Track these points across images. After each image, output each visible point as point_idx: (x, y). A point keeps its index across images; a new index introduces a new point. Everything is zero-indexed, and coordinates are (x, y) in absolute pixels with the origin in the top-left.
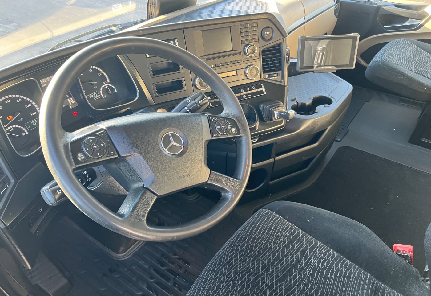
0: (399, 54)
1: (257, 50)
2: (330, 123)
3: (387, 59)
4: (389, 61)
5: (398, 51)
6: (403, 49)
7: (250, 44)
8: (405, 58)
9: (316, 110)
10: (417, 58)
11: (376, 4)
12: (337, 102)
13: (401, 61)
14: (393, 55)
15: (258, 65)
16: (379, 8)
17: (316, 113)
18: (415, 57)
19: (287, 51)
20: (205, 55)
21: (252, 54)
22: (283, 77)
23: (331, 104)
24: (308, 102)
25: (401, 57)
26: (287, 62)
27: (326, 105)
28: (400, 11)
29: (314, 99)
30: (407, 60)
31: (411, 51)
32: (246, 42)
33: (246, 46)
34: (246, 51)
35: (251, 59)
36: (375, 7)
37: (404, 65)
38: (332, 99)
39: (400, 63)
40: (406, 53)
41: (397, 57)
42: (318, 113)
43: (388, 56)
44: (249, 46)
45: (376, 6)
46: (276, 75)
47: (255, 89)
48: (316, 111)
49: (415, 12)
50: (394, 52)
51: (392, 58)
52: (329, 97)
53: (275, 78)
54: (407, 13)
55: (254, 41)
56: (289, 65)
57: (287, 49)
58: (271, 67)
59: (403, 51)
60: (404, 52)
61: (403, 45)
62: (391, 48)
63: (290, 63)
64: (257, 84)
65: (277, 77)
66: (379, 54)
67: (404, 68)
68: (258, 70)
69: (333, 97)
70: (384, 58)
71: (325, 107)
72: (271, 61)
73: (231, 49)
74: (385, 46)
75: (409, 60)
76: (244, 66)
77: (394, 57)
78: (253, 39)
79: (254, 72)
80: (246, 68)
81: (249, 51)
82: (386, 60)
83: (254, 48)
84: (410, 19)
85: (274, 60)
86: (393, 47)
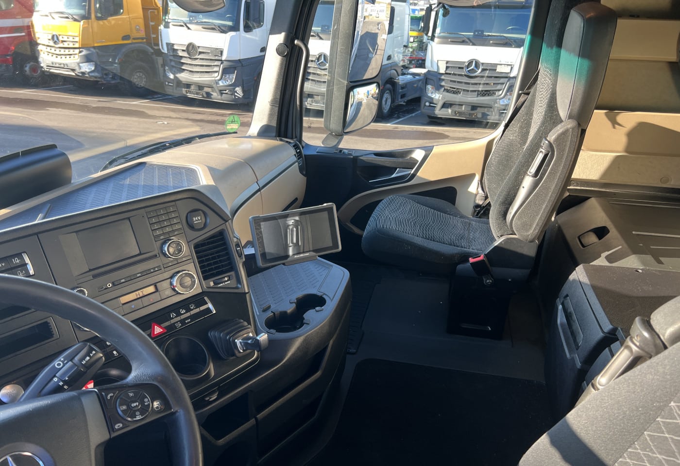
0: (397, 216)
1: (185, 248)
2: (330, 335)
3: (383, 225)
4: (386, 227)
5: (394, 212)
6: (400, 208)
7: (171, 240)
8: (405, 220)
9: (304, 319)
10: (420, 218)
11: (351, 154)
12: (332, 301)
13: (401, 226)
14: (390, 218)
15: (192, 269)
16: (356, 159)
17: (305, 325)
18: (417, 216)
19: (235, 240)
20: (90, 270)
21: (177, 254)
22: (239, 280)
23: (325, 304)
24: (290, 308)
25: (400, 220)
26: (240, 256)
27: (317, 308)
28: (383, 160)
29: (297, 301)
30: (408, 222)
31: (410, 209)
32: (162, 237)
33: (164, 243)
34: (165, 251)
35: (178, 263)
36: (350, 158)
37: (406, 229)
38: (324, 296)
39: (401, 229)
40: (405, 213)
41: (396, 220)
42: (308, 324)
43: (383, 221)
44: (170, 242)
45: (352, 157)
46: (226, 279)
47: (195, 308)
48: (304, 321)
49: (400, 160)
50: (390, 214)
51: (389, 223)
52: (319, 294)
53: (226, 283)
54: (391, 162)
55: (176, 233)
56: (244, 260)
57: (235, 237)
58: (216, 268)
59: (401, 211)
60: (402, 213)
61: (398, 203)
62: (385, 209)
63: (246, 256)
64: (198, 300)
65: (229, 282)
66: (371, 219)
67: (409, 234)
68: (194, 278)
69: (325, 294)
70: (380, 225)
71: (317, 311)
72: (213, 258)
73: (138, 252)
74: (377, 208)
75: (411, 222)
76: (167, 275)
77: (391, 221)
78: (173, 231)
79: (188, 281)
80: (172, 277)
81: (171, 250)
82: (383, 227)
83: (178, 244)
84: (398, 169)
85: (219, 257)
86: (386, 208)
